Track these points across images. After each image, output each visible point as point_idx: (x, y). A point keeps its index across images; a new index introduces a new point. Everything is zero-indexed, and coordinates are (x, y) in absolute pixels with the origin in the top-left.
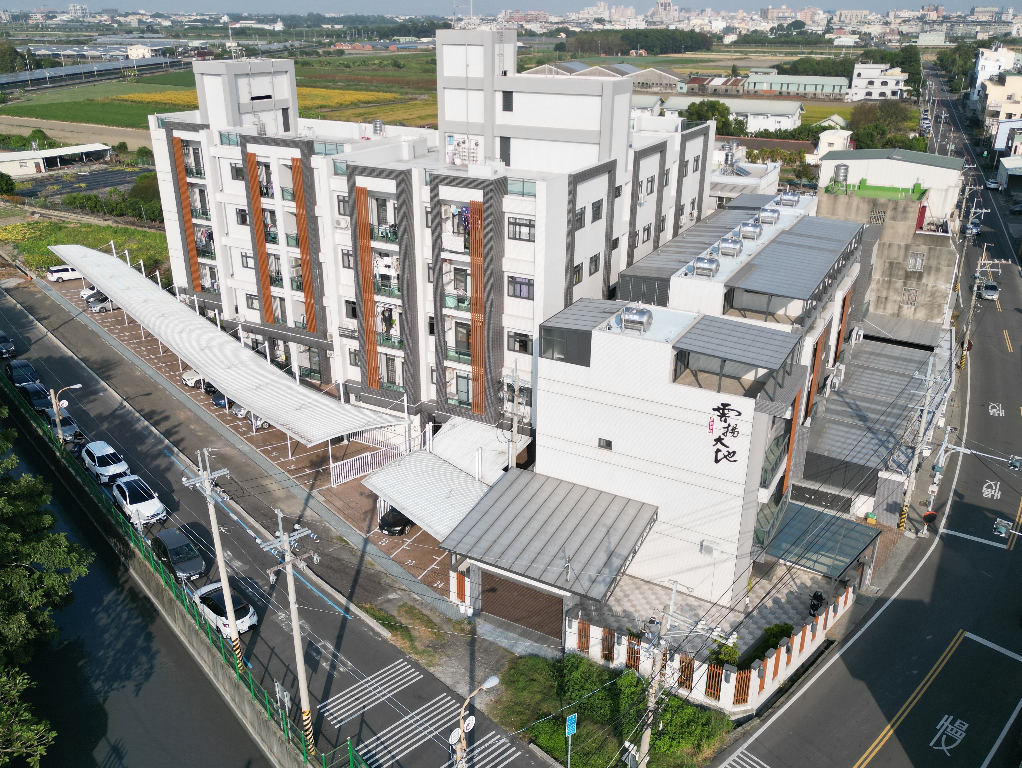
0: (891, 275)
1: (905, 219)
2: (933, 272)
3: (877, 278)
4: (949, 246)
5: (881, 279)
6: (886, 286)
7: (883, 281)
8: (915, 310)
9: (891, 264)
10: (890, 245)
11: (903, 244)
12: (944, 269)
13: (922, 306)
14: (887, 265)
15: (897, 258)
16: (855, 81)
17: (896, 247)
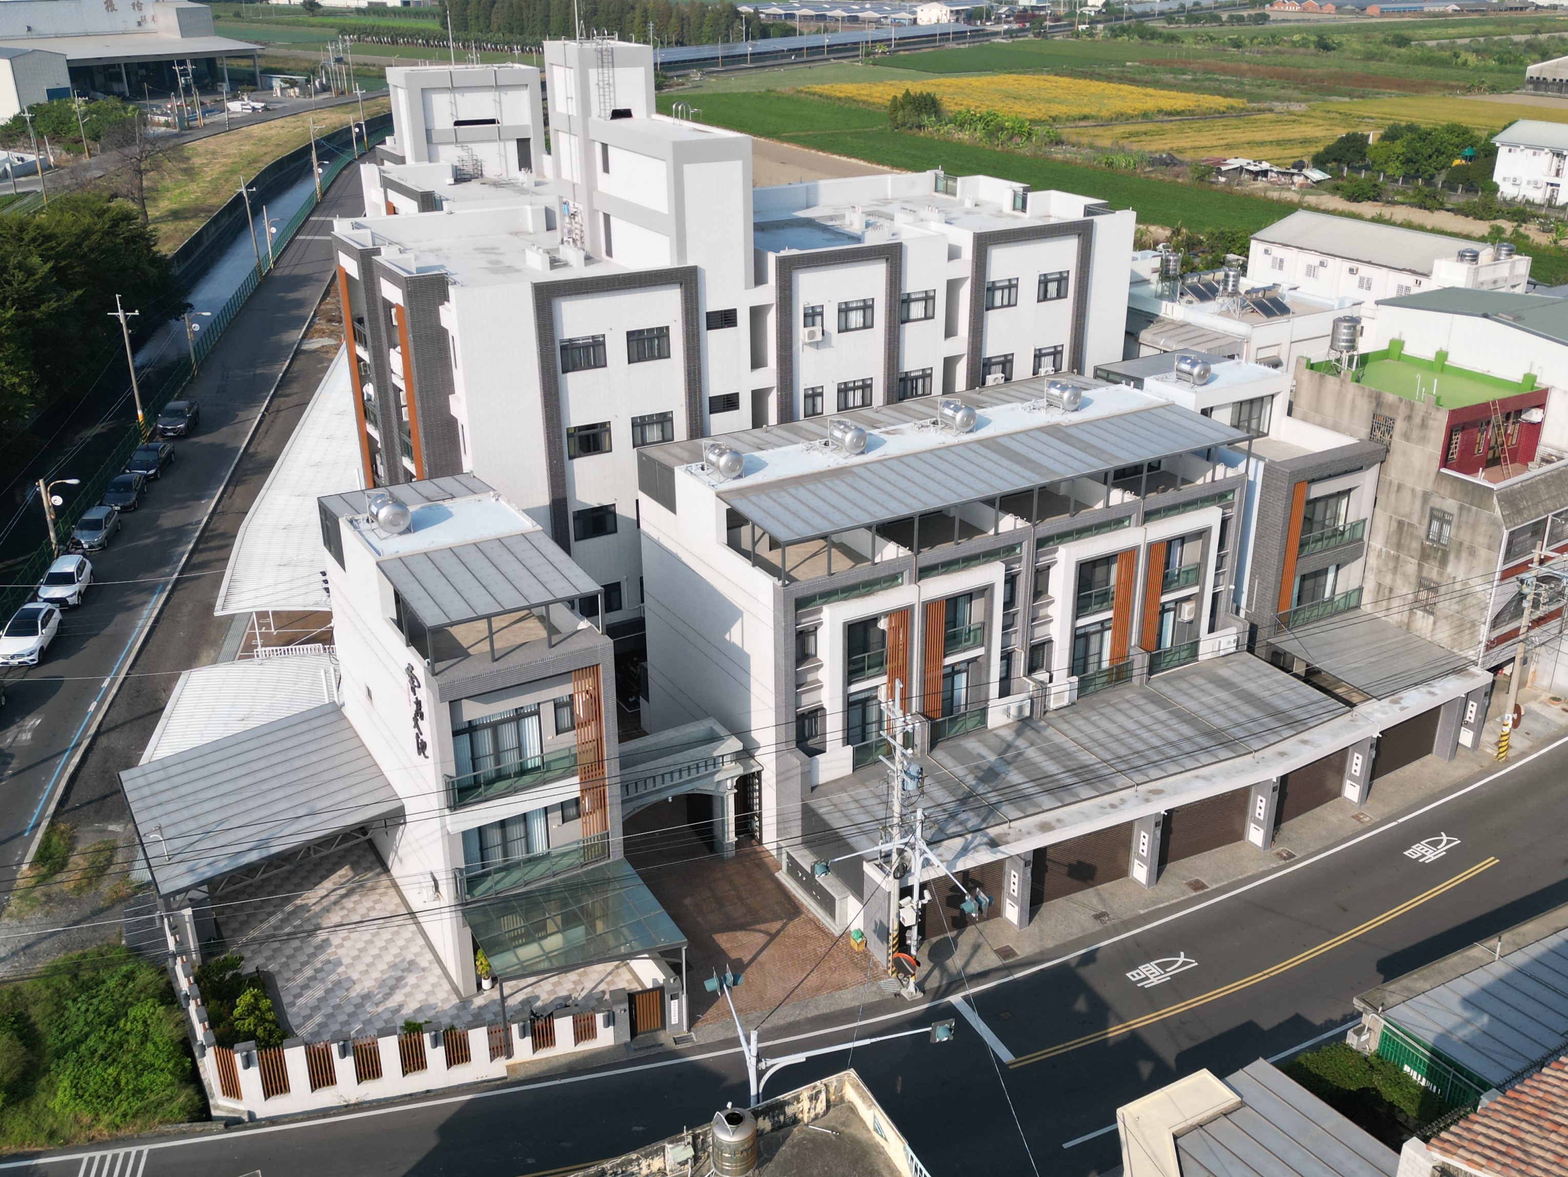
0: (1399, 546)
1: (1423, 440)
2: (1464, 555)
3: (1379, 546)
4: (1490, 508)
5: (1384, 549)
6: (1391, 564)
7: (1388, 553)
8: (1435, 623)
9: (1400, 524)
10: (1400, 487)
11: (1419, 489)
12: (1483, 553)
13: (1446, 618)
14: (1394, 525)
15: (1408, 515)
17: (1409, 493)
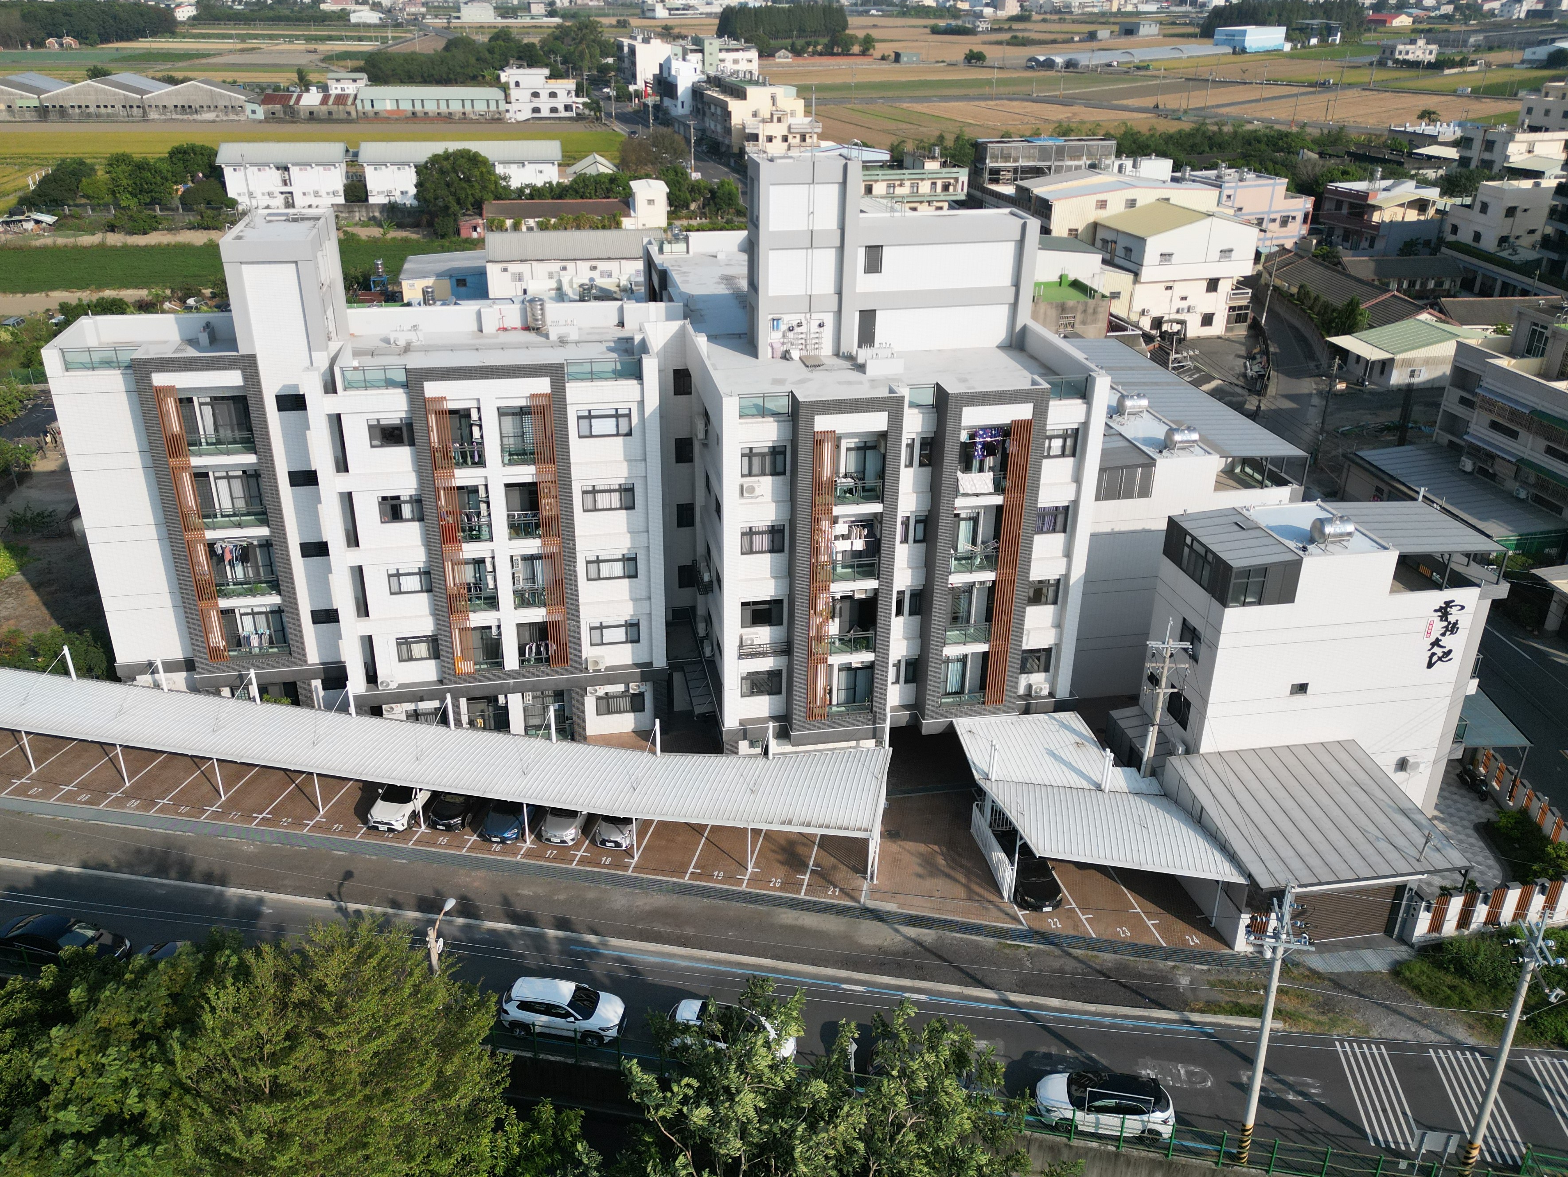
1: (1095, 321)
16: (514, 93)
